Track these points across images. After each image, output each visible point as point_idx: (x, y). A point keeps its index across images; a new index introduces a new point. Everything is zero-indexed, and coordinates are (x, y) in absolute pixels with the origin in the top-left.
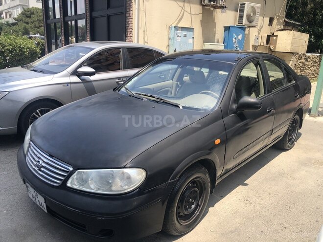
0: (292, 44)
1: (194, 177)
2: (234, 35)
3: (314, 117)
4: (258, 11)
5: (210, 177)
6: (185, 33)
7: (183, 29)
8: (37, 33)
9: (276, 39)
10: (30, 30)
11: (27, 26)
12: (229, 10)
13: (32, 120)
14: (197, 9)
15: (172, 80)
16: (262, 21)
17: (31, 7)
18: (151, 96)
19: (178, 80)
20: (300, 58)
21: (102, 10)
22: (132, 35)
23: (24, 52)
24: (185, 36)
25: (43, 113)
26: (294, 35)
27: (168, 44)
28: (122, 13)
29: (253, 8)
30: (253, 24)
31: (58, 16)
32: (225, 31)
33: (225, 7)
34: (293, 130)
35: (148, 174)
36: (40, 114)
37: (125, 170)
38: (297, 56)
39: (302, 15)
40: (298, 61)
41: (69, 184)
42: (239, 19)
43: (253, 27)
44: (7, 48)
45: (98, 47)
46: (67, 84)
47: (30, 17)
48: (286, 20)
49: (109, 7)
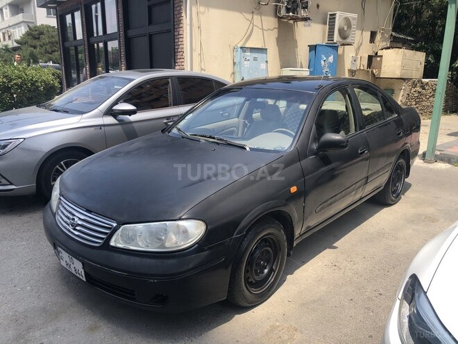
0: (403, 67)
1: (266, 233)
2: (323, 56)
3: (429, 163)
4: (354, 23)
5: (286, 234)
6: (256, 55)
7: (253, 50)
8: (49, 61)
9: (381, 60)
10: (39, 56)
11: (35, 50)
12: (316, 22)
13: (55, 175)
14: (270, 22)
15: (238, 117)
16: (360, 37)
17: (39, 24)
18: (210, 137)
19: (245, 118)
20: (414, 85)
21: (141, 27)
22: (183, 60)
23: (38, 87)
24: (255, 59)
25: (68, 165)
26: (405, 55)
27: (232, 71)
28: (169, 31)
29: (347, 19)
30: (348, 41)
31: (79, 36)
32: (310, 51)
33: (309, 19)
34: (398, 179)
35: (209, 227)
36: (65, 167)
37: (181, 223)
38: (410, 83)
39: (416, 26)
40: (411, 89)
41: (112, 243)
42: (329, 35)
43: (348, 45)
44: (15, 82)
45: (138, 77)
46: (100, 126)
47: (39, 38)
48: (394, 34)
49: (150, 22)
